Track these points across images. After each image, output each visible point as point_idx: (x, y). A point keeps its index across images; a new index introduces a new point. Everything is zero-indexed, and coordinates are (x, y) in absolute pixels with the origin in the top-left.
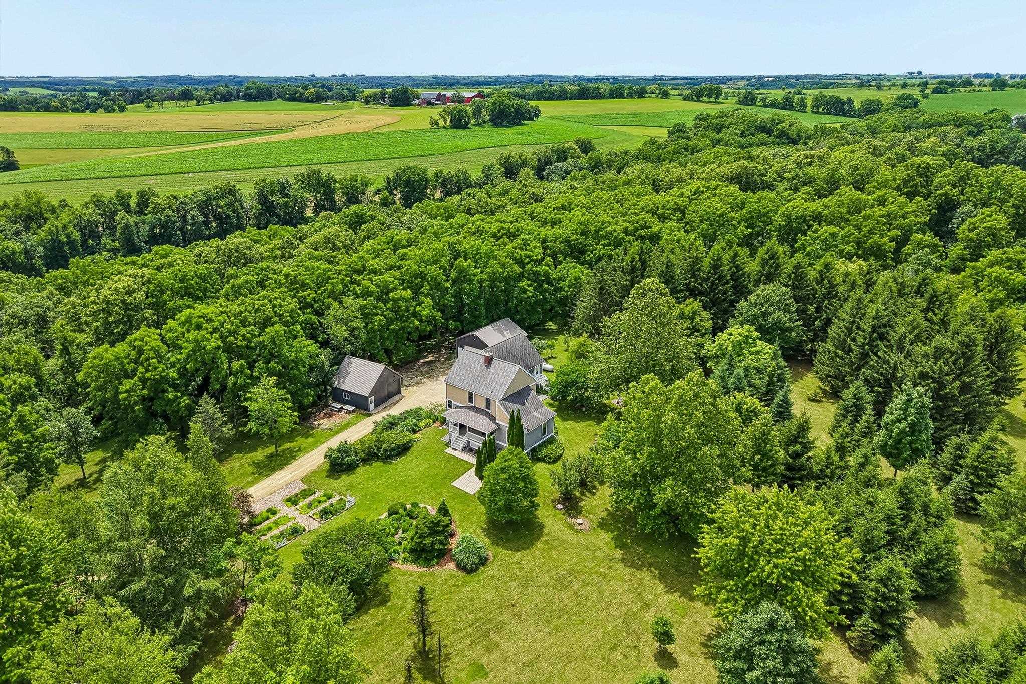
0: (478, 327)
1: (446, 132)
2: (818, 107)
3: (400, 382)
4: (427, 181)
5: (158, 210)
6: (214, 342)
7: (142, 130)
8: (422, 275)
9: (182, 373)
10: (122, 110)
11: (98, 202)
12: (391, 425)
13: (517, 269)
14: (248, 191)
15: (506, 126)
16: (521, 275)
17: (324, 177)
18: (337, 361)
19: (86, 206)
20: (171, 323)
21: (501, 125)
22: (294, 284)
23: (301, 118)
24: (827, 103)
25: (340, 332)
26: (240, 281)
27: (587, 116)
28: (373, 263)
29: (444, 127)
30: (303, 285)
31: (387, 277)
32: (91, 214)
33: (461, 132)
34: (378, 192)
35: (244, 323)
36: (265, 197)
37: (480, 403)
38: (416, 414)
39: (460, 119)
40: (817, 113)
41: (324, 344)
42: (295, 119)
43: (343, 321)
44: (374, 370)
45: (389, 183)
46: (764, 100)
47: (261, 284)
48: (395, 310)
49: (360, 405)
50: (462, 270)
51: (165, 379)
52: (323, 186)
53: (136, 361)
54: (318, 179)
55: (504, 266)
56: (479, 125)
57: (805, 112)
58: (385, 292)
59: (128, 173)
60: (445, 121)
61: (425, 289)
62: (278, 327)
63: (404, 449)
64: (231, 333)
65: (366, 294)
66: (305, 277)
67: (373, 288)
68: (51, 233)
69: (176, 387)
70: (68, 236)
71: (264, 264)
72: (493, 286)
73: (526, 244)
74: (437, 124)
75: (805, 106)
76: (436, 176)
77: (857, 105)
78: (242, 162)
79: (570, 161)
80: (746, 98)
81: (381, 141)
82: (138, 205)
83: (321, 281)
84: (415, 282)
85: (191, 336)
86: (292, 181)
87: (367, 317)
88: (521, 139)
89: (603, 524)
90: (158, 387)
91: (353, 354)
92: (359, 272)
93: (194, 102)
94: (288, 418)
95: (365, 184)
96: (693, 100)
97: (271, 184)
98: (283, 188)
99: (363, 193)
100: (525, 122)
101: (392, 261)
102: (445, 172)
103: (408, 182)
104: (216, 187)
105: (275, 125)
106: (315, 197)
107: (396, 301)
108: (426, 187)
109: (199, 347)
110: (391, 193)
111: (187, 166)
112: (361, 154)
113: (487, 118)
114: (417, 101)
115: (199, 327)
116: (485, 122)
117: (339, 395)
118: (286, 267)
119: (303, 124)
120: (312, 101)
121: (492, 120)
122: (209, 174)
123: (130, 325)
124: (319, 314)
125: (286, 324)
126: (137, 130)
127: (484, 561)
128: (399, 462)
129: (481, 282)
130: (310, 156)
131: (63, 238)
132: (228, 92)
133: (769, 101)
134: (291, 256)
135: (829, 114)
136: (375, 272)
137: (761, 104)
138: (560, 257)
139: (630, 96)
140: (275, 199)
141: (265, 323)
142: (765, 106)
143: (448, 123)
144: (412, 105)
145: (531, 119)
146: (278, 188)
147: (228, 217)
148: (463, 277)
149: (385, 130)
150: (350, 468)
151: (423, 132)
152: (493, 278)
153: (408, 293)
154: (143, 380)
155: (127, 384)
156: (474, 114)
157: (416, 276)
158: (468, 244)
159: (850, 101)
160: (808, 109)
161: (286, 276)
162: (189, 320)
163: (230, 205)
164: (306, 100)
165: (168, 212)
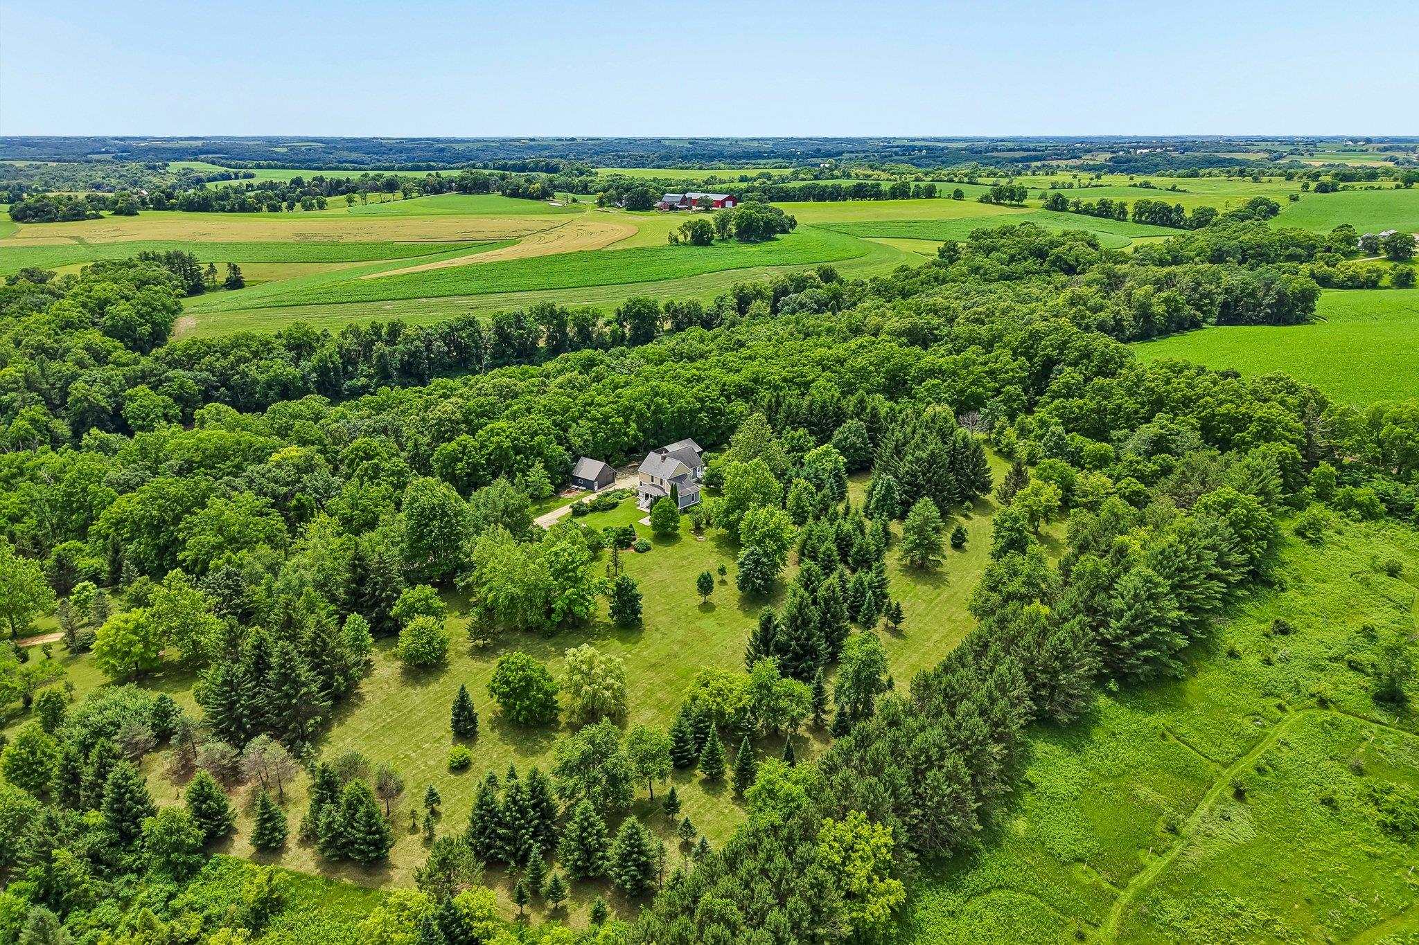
0: (669, 443)
1: (685, 250)
2: (1141, 216)
3: (614, 475)
4: (657, 312)
5: (408, 340)
6: (507, 444)
7: (358, 239)
8: (632, 409)
9: (488, 460)
10: (322, 206)
11: (356, 332)
12: (608, 495)
13: (698, 405)
14: (485, 321)
15: (754, 242)
16: (701, 410)
17: (557, 309)
18: (576, 459)
19: (343, 335)
20: (480, 432)
21: (748, 241)
22: (549, 412)
23: (528, 225)
24: (1151, 212)
25: (578, 442)
26: (516, 408)
27: (855, 224)
28: (598, 399)
29: (685, 244)
30: (555, 412)
31: (607, 409)
32: (350, 343)
33: (701, 250)
34: (608, 323)
35: (523, 433)
36: (502, 328)
37: (657, 482)
38: (623, 491)
39: (702, 235)
40: (1140, 222)
41: (568, 449)
42: (520, 226)
43: (580, 436)
44: (598, 466)
45: (619, 314)
46: (1076, 204)
47: (529, 410)
48: (613, 430)
49: (589, 486)
50: (658, 406)
51: (479, 464)
52: (556, 318)
53: (464, 453)
54: (552, 312)
55: (688, 403)
56: (723, 240)
57: (1125, 220)
58: (606, 417)
59: (364, 298)
60: (686, 236)
61: (633, 417)
62: (542, 437)
63: (614, 506)
64: (516, 439)
65: (593, 420)
66: (557, 407)
67: (599, 416)
68: (321, 361)
69: (484, 470)
70: (333, 363)
71: (529, 397)
72: (680, 416)
73: (708, 387)
74: (676, 240)
75: (1125, 213)
76: (667, 307)
77: (1188, 214)
78: (474, 286)
79: (806, 291)
80: (1055, 202)
81: (614, 262)
82: (389, 335)
83: (566, 410)
84: (626, 413)
85: (495, 439)
86: (527, 313)
87: (594, 434)
88: (767, 258)
89: (712, 540)
90: (475, 467)
91: (586, 456)
92: (590, 405)
93: (399, 194)
94: (549, 488)
95: (596, 316)
96: (991, 202)
97: (508, 317)
98: (519, 319)
99: (594, 325)
100: (778, 236)
101: (611, 399)
102: (676, 303)
103: (638, 315)
104: (458, 319)
105: (498, 234)
106: (548, 329)
107: (613, 424)
108: (656, 319)
109: (499, 447)
110: (621, 325)
111: (421, 290)
112: (593, 278)
113: (734, 231)
114: (659, 204)
115: (498, 434)
116: (730, 236)
117: (576, 480)
118: (543, 400)
119: (531, 232)
120: (538, 198)
121: (738, 234)
122: (442, 299)
123: (455, 432)
124: (565, 431)
125: (545, 435)
126: (353, 240)
127: (648, 549)
128: (611, 512)
129: (672, 413)
130: (540, 280)
131: (330, 365)
132: (439, 183)
133: (1082, 207)
134: (545, 392)
135: (1154, 223)
136: (600, 405)
137: (1073, 209)
138: (733, 397)
139: (917, 195)
140: (512, 331)
141: (536, 433)
142: (1078, 212)
143: (689, 239)
144: (653, 208)
145: (785, 231)
146: (512, 320)
147: (469, 347)
148: (659, 409)
149: (619, 247)
150: (584, 514)
151: (661, 250)
152: (681, 411)
153: (621, 420)
154: (468, 463)
155: (460, 465)
156: (718, 228)
157: (627, 408)
158: (665, 386)
159: (1179, 209)
160: (1129, 216)
161: (545, 406)
162: (492, 430)
163: (469, 336)
164: (531, 197)
165: (417, 343)
